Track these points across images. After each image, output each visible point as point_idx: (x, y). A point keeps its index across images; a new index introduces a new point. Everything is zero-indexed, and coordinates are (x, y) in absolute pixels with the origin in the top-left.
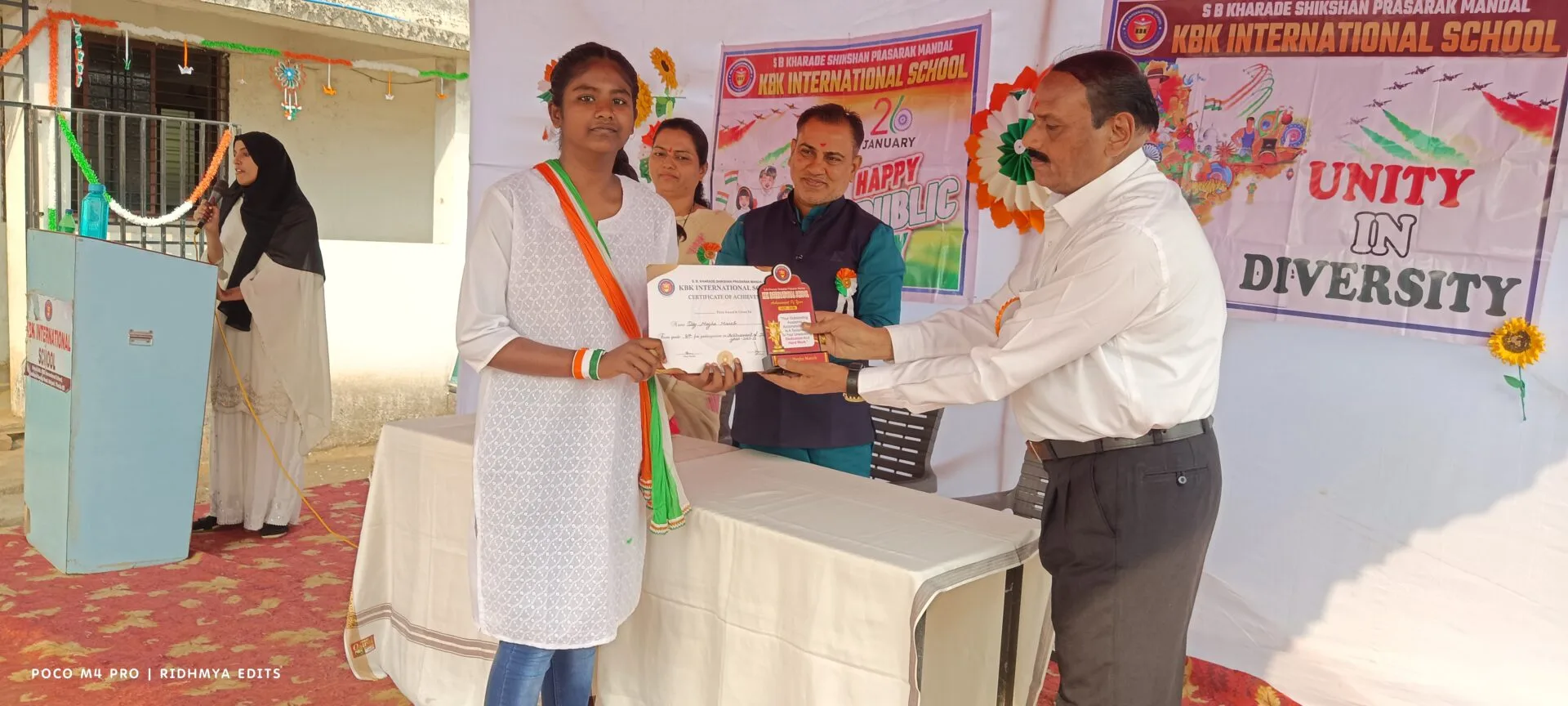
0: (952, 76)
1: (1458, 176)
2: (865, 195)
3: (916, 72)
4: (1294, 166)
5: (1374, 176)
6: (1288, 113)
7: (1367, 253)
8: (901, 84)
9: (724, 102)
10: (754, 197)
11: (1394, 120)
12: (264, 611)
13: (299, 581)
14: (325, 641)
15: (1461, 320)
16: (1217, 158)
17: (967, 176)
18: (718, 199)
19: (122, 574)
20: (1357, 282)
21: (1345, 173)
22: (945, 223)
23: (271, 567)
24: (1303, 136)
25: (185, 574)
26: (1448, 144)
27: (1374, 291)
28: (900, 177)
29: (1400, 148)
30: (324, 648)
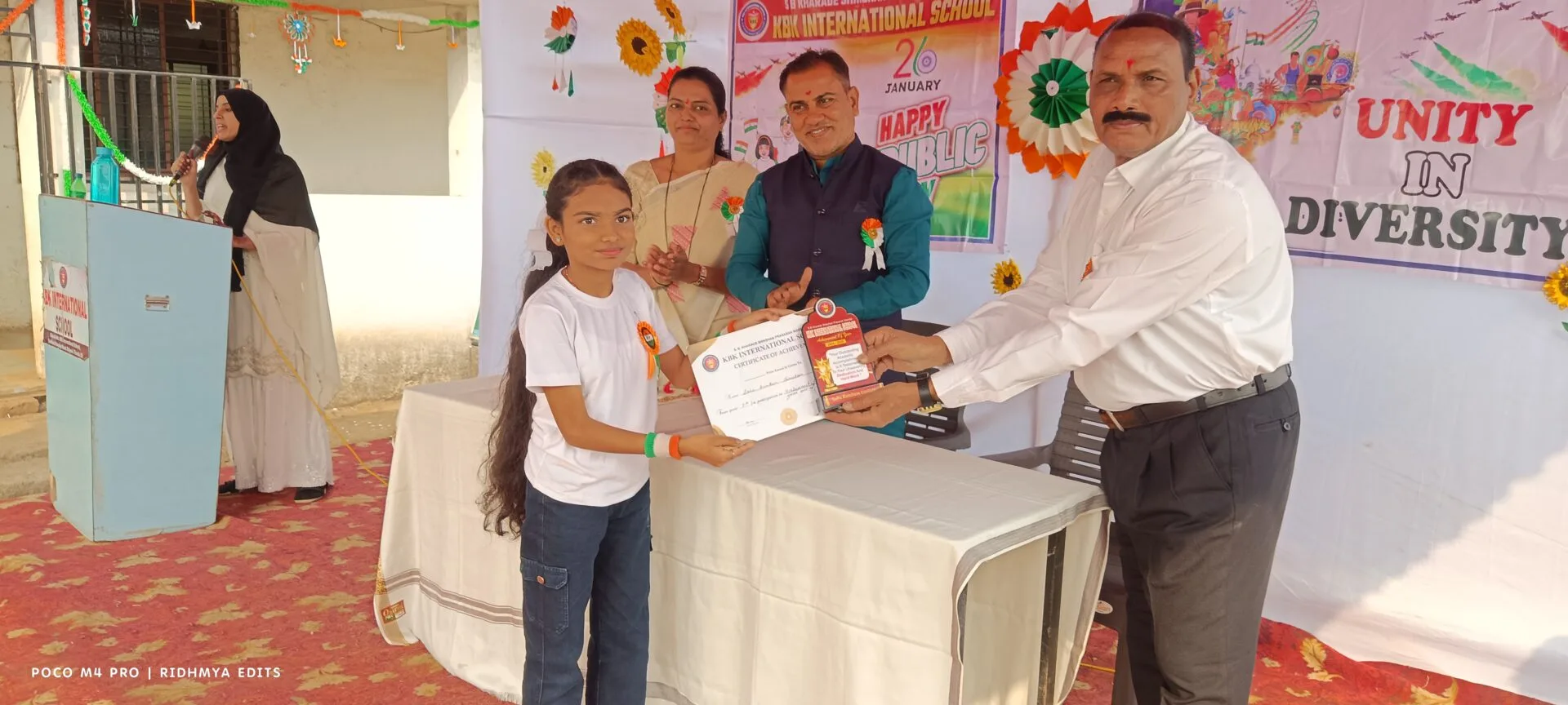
0: (977, 15)
1: (1515, 112)
2: (889, 141)
3: (938, 11)
4: (1341, 104)
5: (1425, 113)
6: (1335, 47)
7: (1418, 194)
8: (923, 23)
9: (738, 46)
10: (774, 146)
11: (1446, 54)
12: (294, 576)
13: (328, 544)
14: (355, 605)
15: (1517, 264)
16: (1260, 96)
17: (997, 119)
18: (736, 149)
19: (149, 540)
20: (1408, 225)
21: (1395, 110)
22: (974, 168)
23: (298, 530)
24: (1351, 72)
25: (214, 539)
26: (1506, 78)
27: (1426, 235)
28: (926, 122)
29: (1452, 82)
30: (355, 614)
